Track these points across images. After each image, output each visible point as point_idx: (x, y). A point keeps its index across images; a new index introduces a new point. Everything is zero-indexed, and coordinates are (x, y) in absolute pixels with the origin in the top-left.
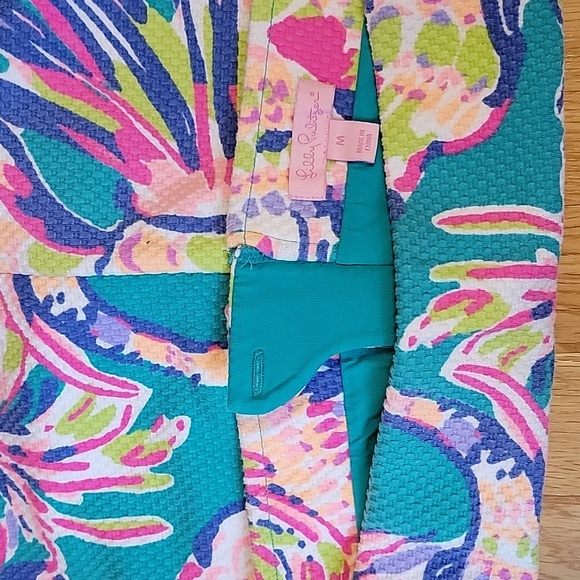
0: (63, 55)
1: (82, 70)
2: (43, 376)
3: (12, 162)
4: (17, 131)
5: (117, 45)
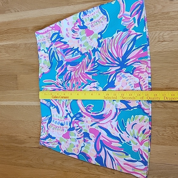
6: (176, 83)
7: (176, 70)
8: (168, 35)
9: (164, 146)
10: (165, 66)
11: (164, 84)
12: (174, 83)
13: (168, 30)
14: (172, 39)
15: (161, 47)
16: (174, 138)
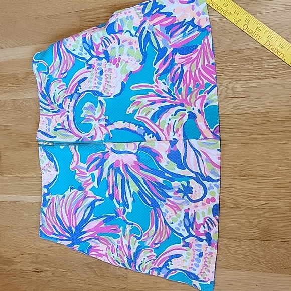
0: (153, 184)
1: (150, 181)
2: (154, 121)
3: (160, 163)
4: (159, 169)
5: (143, 186)
6: (256, 166)
7: (255, 146)
8: (241, 87)
9: (238, 272)
10: (238, 138)
11: (236, 169)
12: (253, 167)
13: (240, 80)
14: (248, 93)
15: (231, 107)
16: (254, 259)
